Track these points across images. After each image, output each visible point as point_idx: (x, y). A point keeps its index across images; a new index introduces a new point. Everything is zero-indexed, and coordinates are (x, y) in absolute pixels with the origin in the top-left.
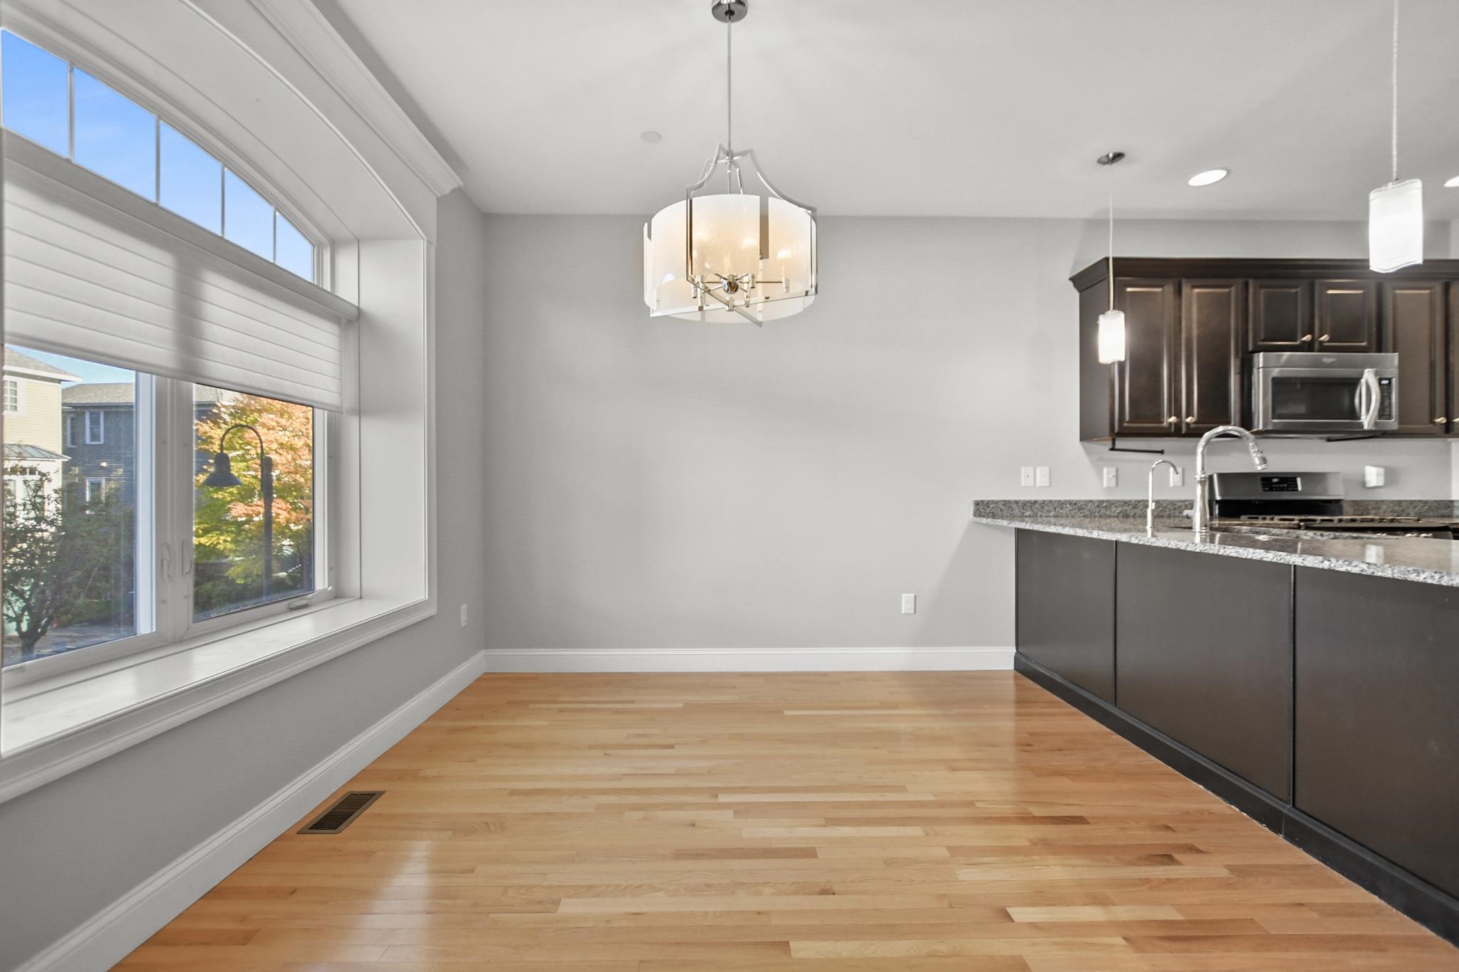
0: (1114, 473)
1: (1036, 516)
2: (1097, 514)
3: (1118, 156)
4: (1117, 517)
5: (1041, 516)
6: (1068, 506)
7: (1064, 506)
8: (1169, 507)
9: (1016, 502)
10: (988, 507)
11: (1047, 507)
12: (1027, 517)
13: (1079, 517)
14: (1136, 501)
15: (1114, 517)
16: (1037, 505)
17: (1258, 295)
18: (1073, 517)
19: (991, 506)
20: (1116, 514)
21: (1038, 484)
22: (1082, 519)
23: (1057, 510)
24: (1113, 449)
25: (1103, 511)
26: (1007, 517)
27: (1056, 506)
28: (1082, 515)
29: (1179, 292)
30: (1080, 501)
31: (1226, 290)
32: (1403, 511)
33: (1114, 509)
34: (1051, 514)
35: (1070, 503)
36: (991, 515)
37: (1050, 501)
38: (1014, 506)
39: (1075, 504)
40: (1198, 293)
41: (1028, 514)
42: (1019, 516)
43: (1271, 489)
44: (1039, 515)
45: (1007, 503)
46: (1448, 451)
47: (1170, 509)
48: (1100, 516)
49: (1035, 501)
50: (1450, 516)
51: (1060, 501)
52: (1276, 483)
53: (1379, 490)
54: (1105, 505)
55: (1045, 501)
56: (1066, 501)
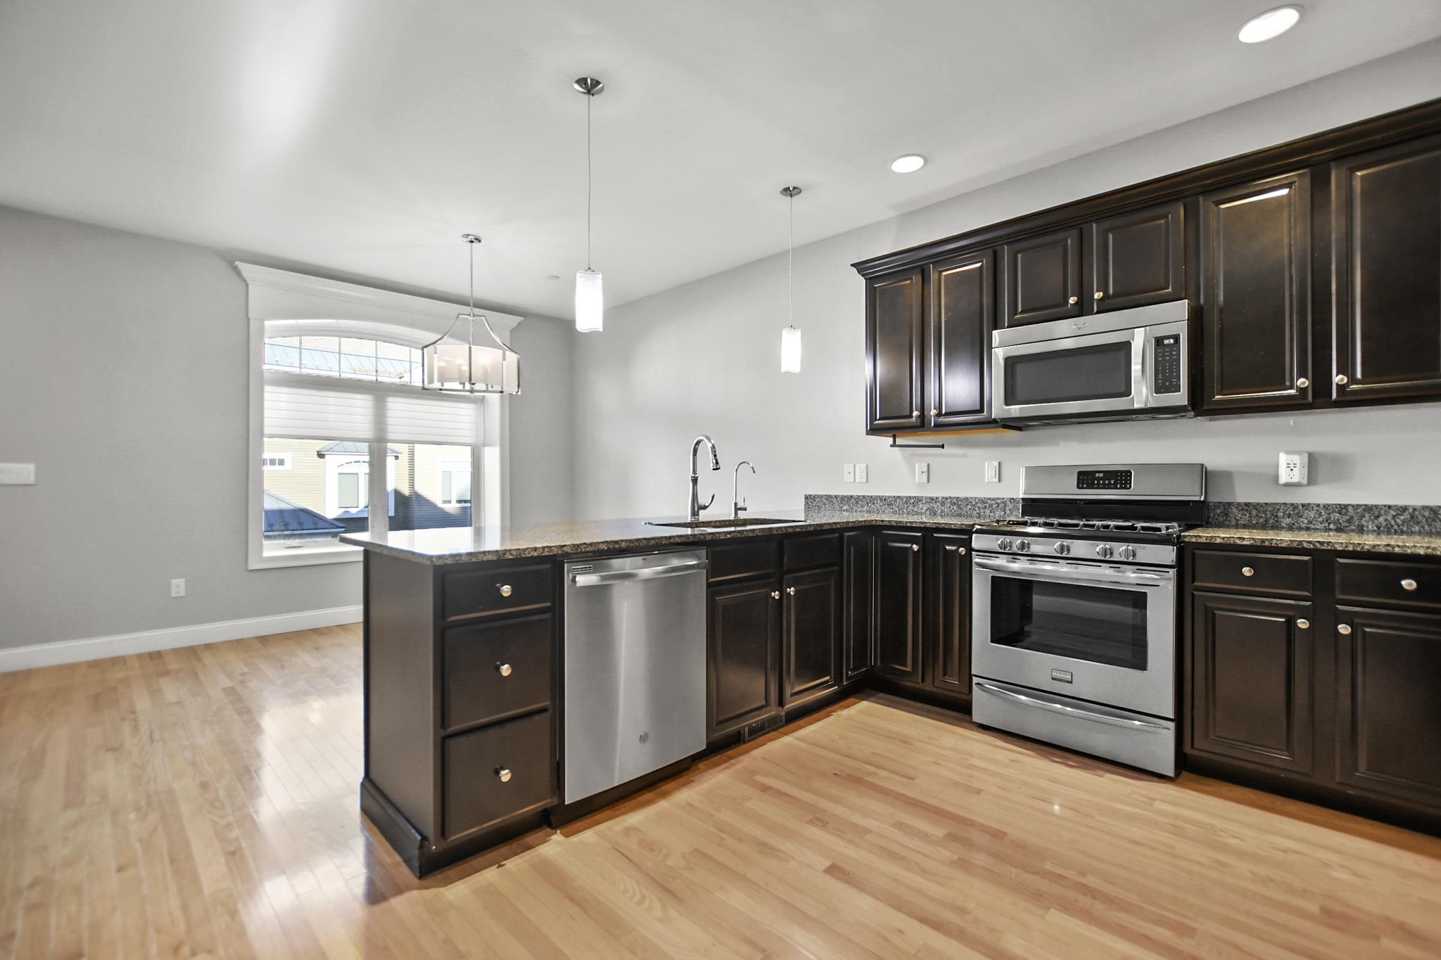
0: (925, 469)
1: (852, 512)
2: (905, 510)
5: (856, 512)
6: (879, 502)
7: (876, 502)
8: (979, 505)
9: (836, 497)
11: (860, 503)
13: (888, 513)
14: (943, 498)
18: (884, 512)
19: (817, 500)
20: (923, 511)
21: (857, 481)
22: (892, 515)
24: (894, 445)
25: (911, 507)
26: (829, 510)
27: (868, 501)
28: (891, 510)
33: (921, 506)
34: (864, 510)
35: (882, 499)
36: (816, 508)
37: (864, 496)
38: (834, 500)
39: (885, 500)
41: (845, 508)
43: (1091, 486)
45: (829, 497)
47: (979, 508)
49: (851, 496)
51: (872, 497)
52: (1099, 479)
53: (1301, 489)
54: (913, 501)
55: (859, 496)
56: (877, 497)
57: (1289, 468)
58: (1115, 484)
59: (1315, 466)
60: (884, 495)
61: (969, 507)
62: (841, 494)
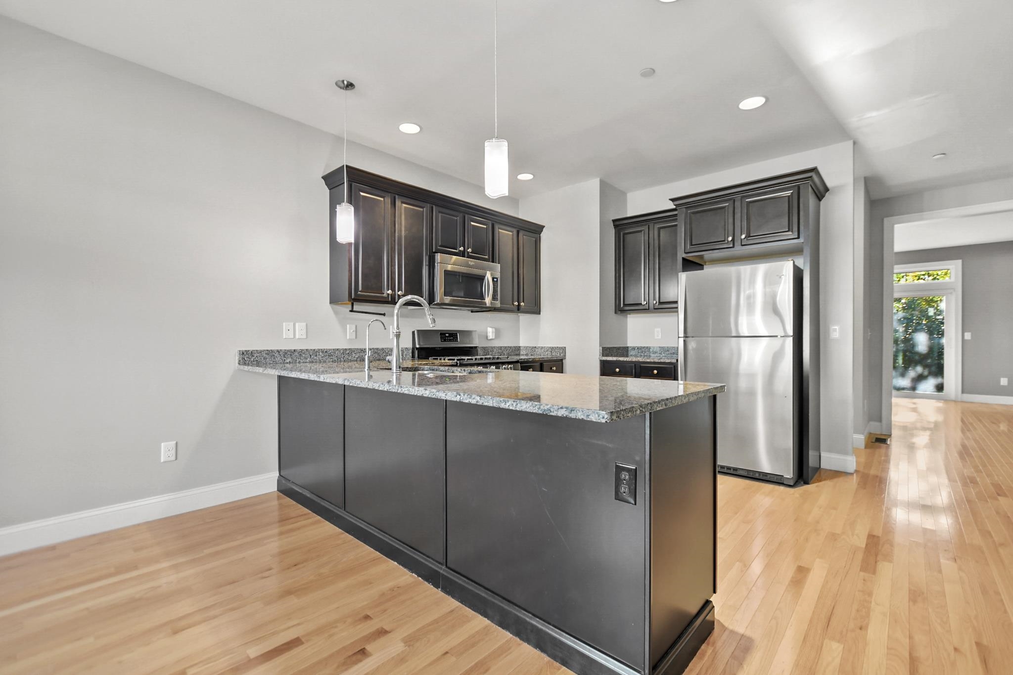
0: (354, 329)
1: (295, 363)
2: (342, 359)
3: (350, 86)
4: (356, 361)
5: (299, 362)
6: (321, 354)
7: (318, 354)
9: (278, 351)
10: (253, 356)
11: (304, 355)
12: (287, 363)
13: (329, 362)
15: (354, 361)
16: (296, 354)
17: (439, 218)
18: (325, 362)
19: (255, 355)
20: (355, 359)
21: (297, 337)
22: (331, 363)
23: (312, 357)
24: (352, 311)
25: (347, 356)
26: (270, 364)
27: (311, 354)
28: (331, 360)
29: (394, 204)
30: (330, 350)
31: (422, 210)
32: (502, 352)
33: (354, 355)
34: (308, 360)
35: (322, 351)
36: (255, 363)
37: (307, 350)
38: (276, 355)
39: (326, 352)
40: (405, 207)
41: (288, 361)
42: (281, 363)
43: (445, 341)
44: (298, 361)
45: (270, 353)
46: (518, 320)
48: (344, 361)
49: (294, 350)
50: (519, 355)
51: (314, 350)
52: (447, 337)
53: (493, 341)
54: (348, 352)
55: (302, 350)
56: (319, 350)
57: (491, 332)
58: (453, 339)
59: (498, 333)
60: (325, 348)
61: (384, 354)
62: (283, 348)
